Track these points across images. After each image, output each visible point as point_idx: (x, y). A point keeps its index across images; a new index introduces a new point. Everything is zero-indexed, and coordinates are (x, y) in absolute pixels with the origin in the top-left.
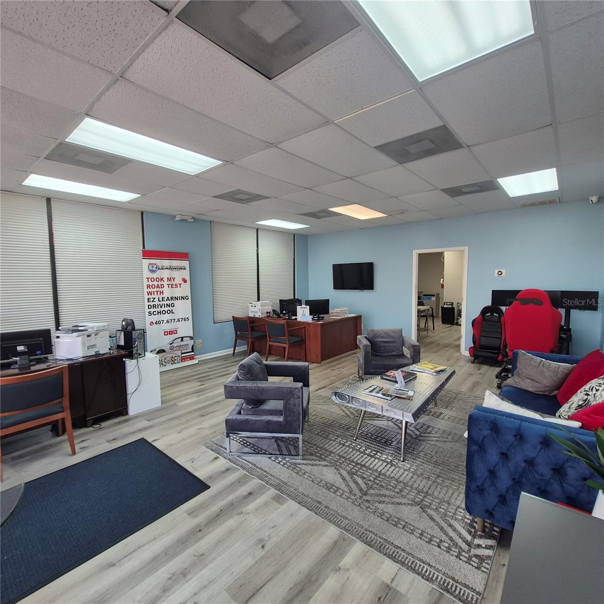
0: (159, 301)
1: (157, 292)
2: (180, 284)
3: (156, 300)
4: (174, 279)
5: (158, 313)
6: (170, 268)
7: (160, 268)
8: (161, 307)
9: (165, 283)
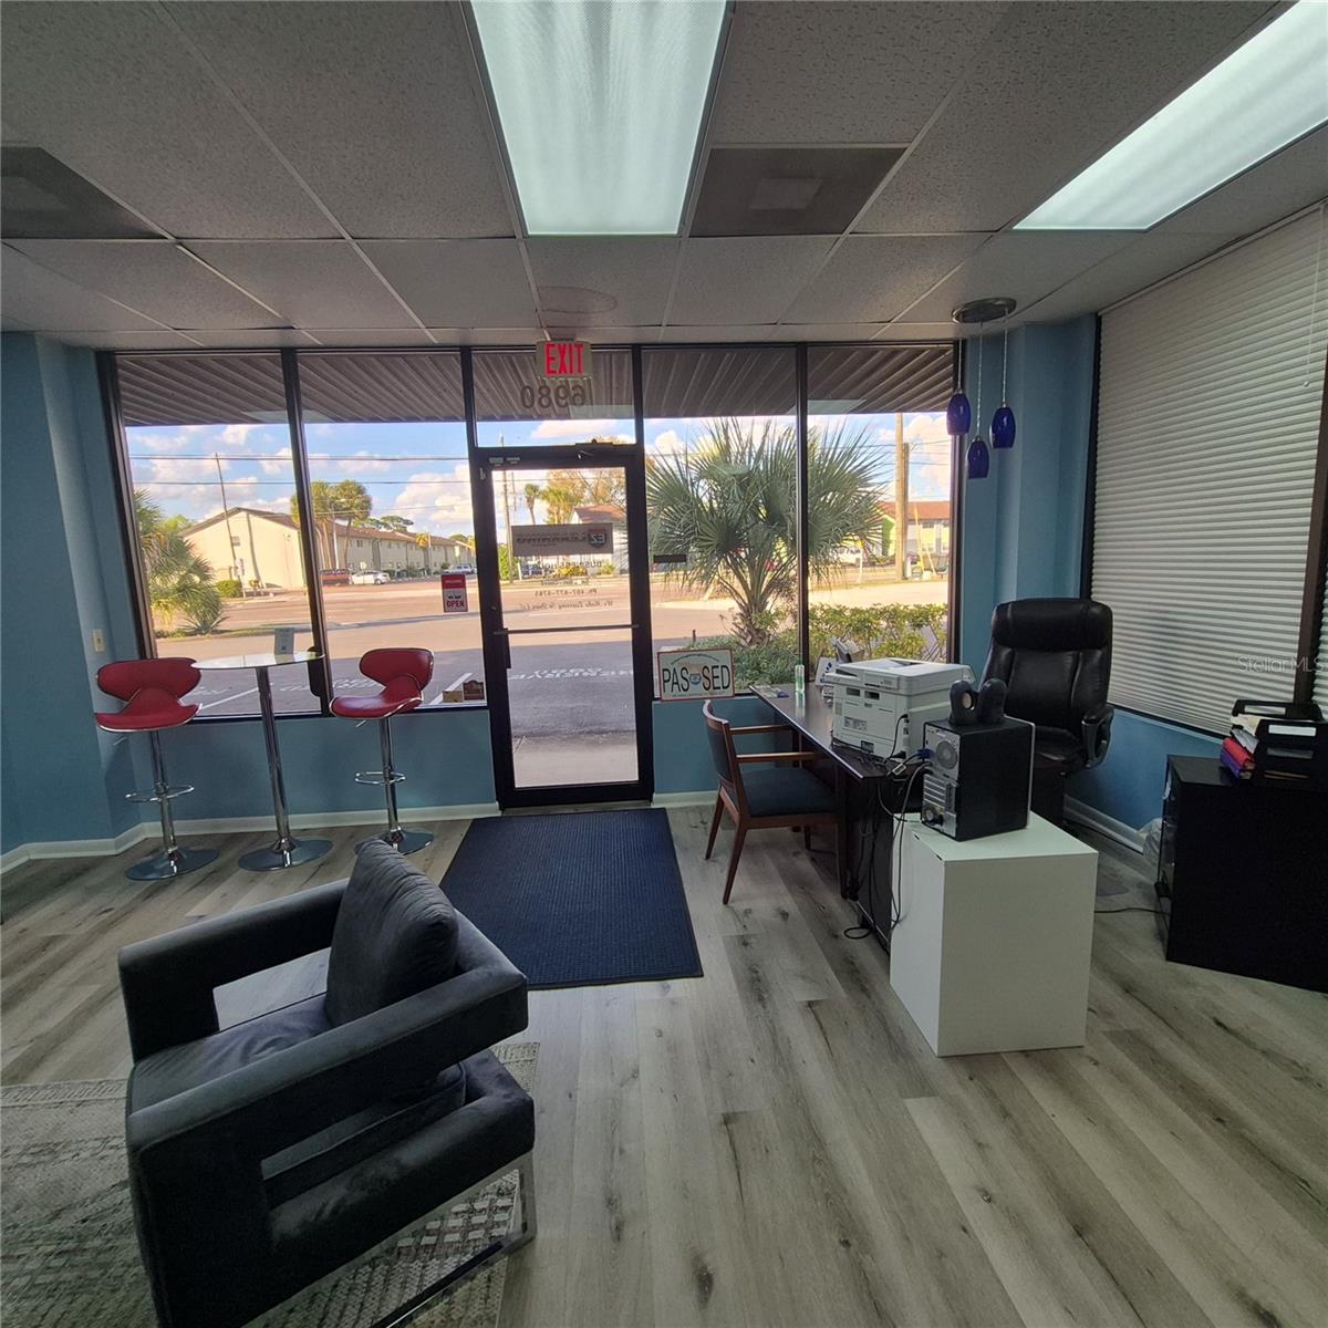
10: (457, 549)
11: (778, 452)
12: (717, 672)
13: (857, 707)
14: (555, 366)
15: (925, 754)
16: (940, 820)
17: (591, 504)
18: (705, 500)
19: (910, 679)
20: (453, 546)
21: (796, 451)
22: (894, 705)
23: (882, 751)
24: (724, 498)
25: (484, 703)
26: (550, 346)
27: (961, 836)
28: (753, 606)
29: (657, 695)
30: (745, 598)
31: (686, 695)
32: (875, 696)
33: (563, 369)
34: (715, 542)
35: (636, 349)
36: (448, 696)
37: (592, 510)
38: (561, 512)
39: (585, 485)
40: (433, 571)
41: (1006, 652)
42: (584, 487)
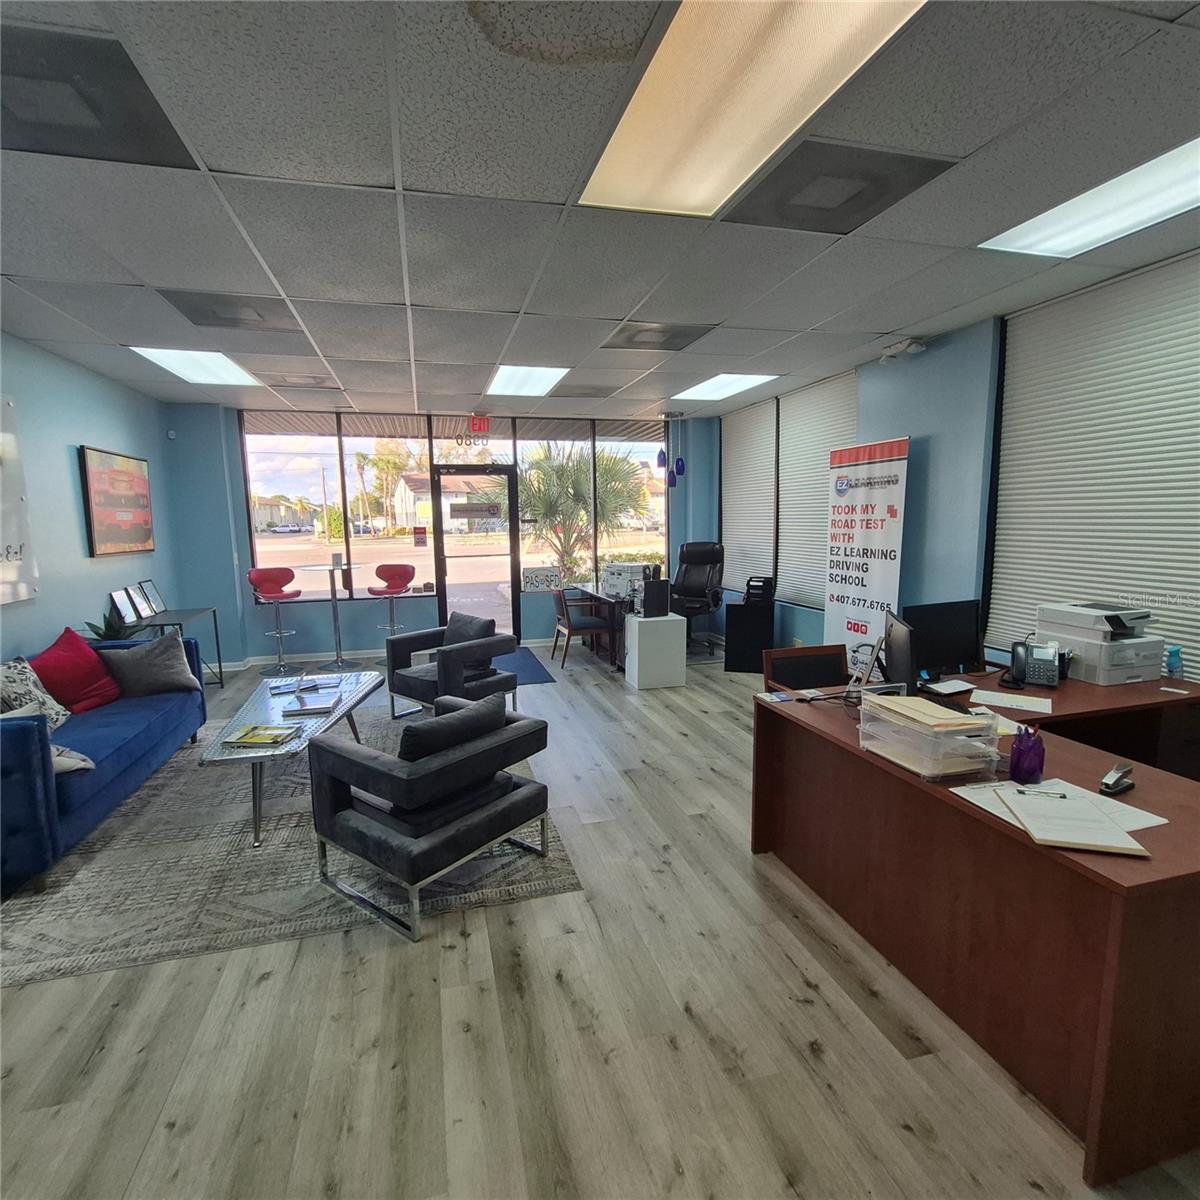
0: (846, 555)
1: (844, 535)
2: (883, 521)
3: (842, 552)
4: (873, 509)
5: (842, 579)
6: (870, 483)
7: (853, 484)
8: (848, 569)
9: (858, 516)
10: (282, 509)
11: (581, 455)
12: (553, 578)
13: (614, 580)
14: (477, 428)
15: (634, 590)
16: (639, 612)
17: (416, 472)
18: (536, 484)
19: (632, 567)
20: (278, 506)
21: (591, 456)
22: (626, 576)
23: (622, 595)
24: (547, 483)
25: (435, 593)
26: (474, 418)
27: (645, 617)
28: (565, 553)
29: (523, 589)
30: (560, 547)
31: (538, 590)
32: (620, 574)
33: (480, 429)
34: (542, 511)
35: (514, 419)
36: (415, 590)
37: (415, 477)
38: (390, 478)
39: (409, 455)
40: (259, 530)
41: (685, 566)
42: (409, 456)
